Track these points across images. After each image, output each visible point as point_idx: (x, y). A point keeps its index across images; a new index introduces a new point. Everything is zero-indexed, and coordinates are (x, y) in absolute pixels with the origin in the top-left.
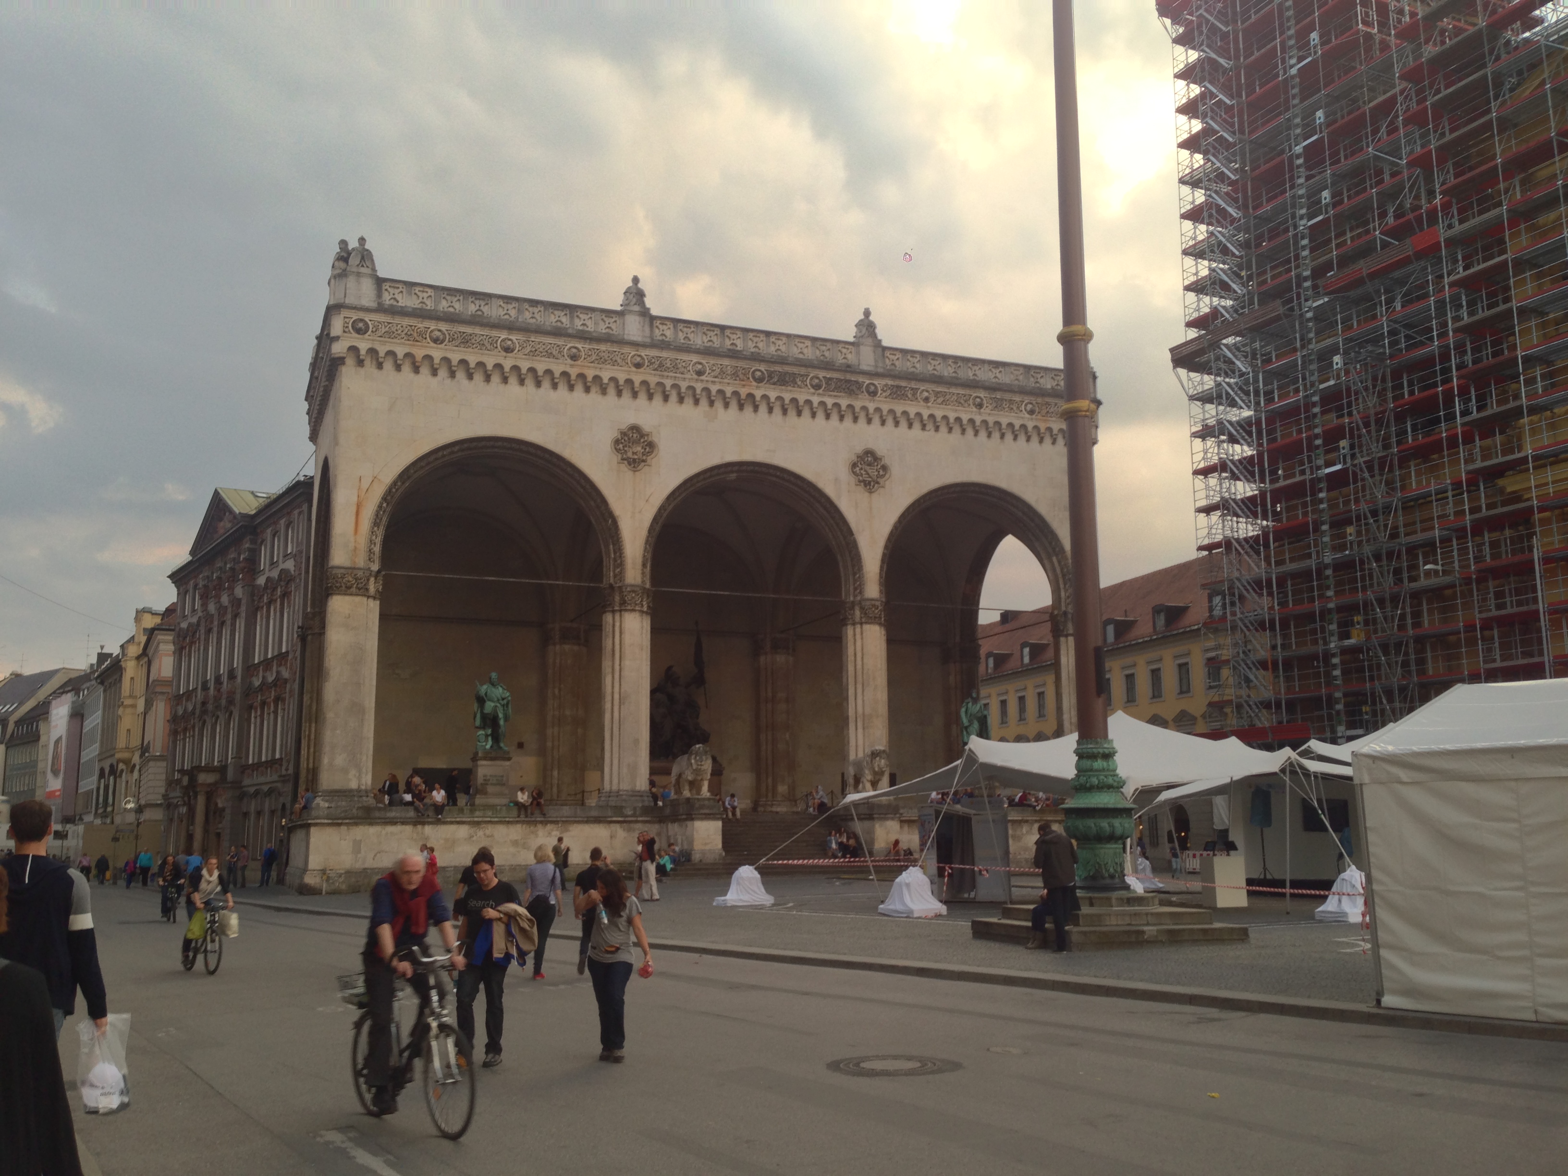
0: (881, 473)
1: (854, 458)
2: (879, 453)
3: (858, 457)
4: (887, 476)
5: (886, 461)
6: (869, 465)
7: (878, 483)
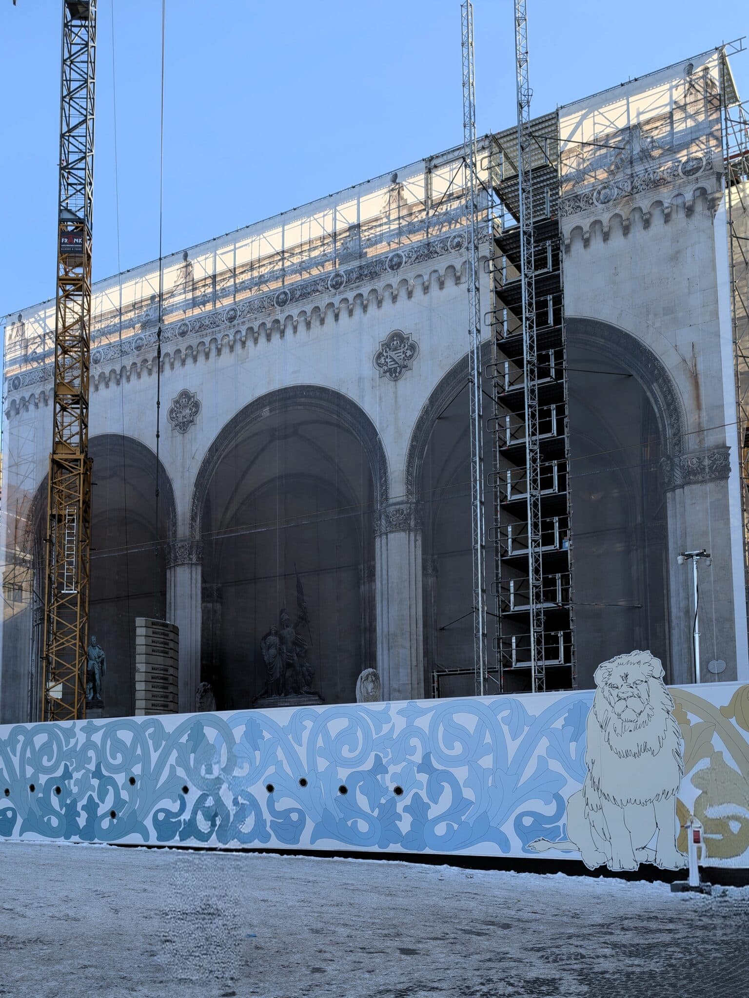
0: (409, 353)
1: (378, 348)
2: (406, 332)
3: (383, 345)
4: (416, 354)
5: (414, 338)
6: (395, 349)
7: (405, 367)
